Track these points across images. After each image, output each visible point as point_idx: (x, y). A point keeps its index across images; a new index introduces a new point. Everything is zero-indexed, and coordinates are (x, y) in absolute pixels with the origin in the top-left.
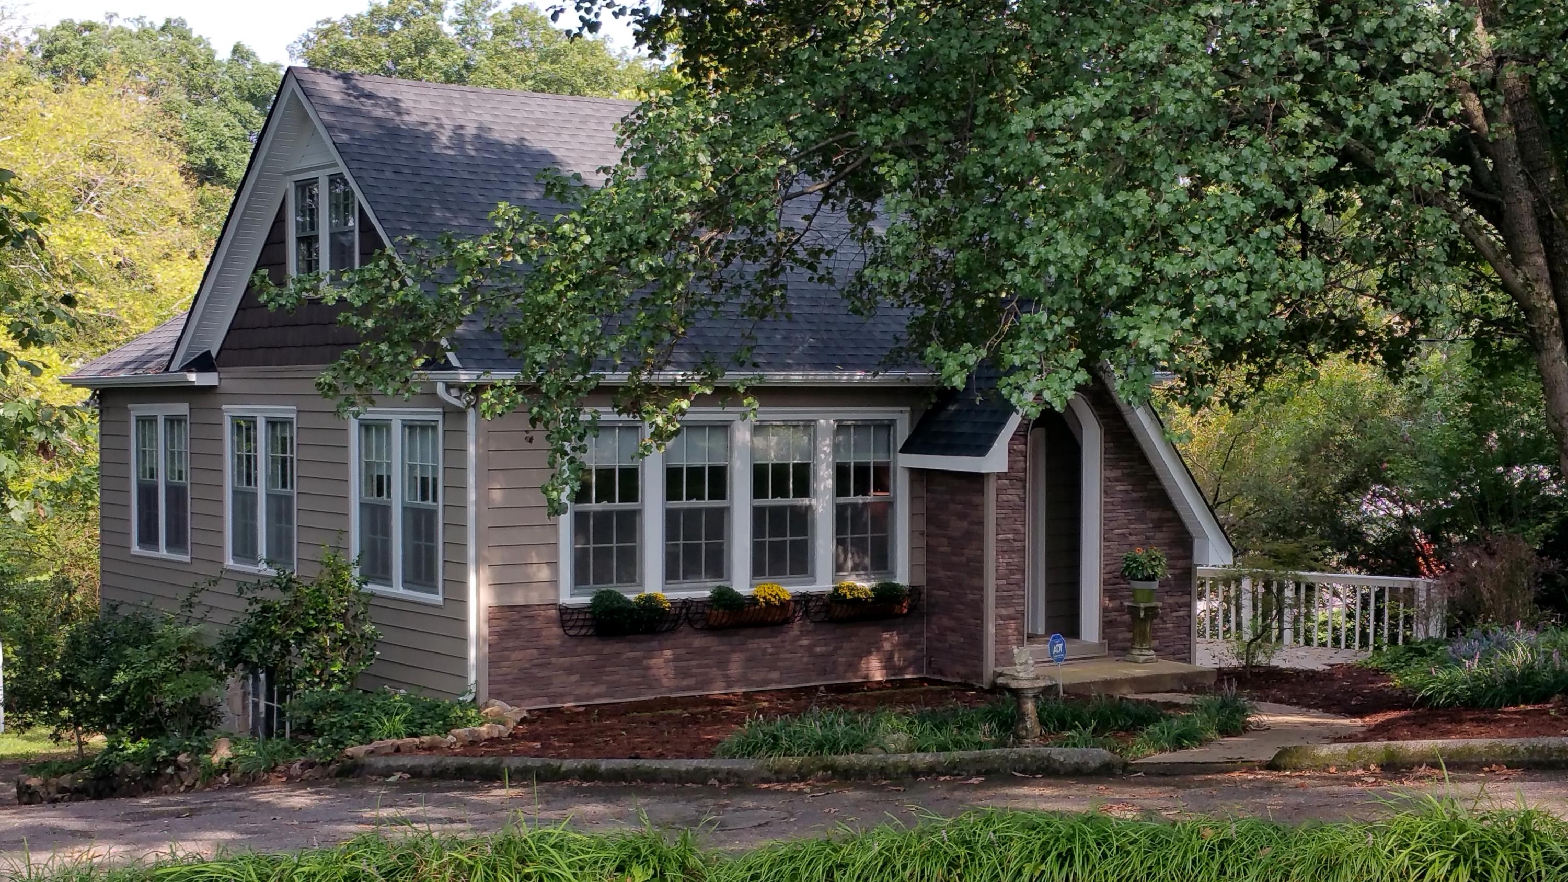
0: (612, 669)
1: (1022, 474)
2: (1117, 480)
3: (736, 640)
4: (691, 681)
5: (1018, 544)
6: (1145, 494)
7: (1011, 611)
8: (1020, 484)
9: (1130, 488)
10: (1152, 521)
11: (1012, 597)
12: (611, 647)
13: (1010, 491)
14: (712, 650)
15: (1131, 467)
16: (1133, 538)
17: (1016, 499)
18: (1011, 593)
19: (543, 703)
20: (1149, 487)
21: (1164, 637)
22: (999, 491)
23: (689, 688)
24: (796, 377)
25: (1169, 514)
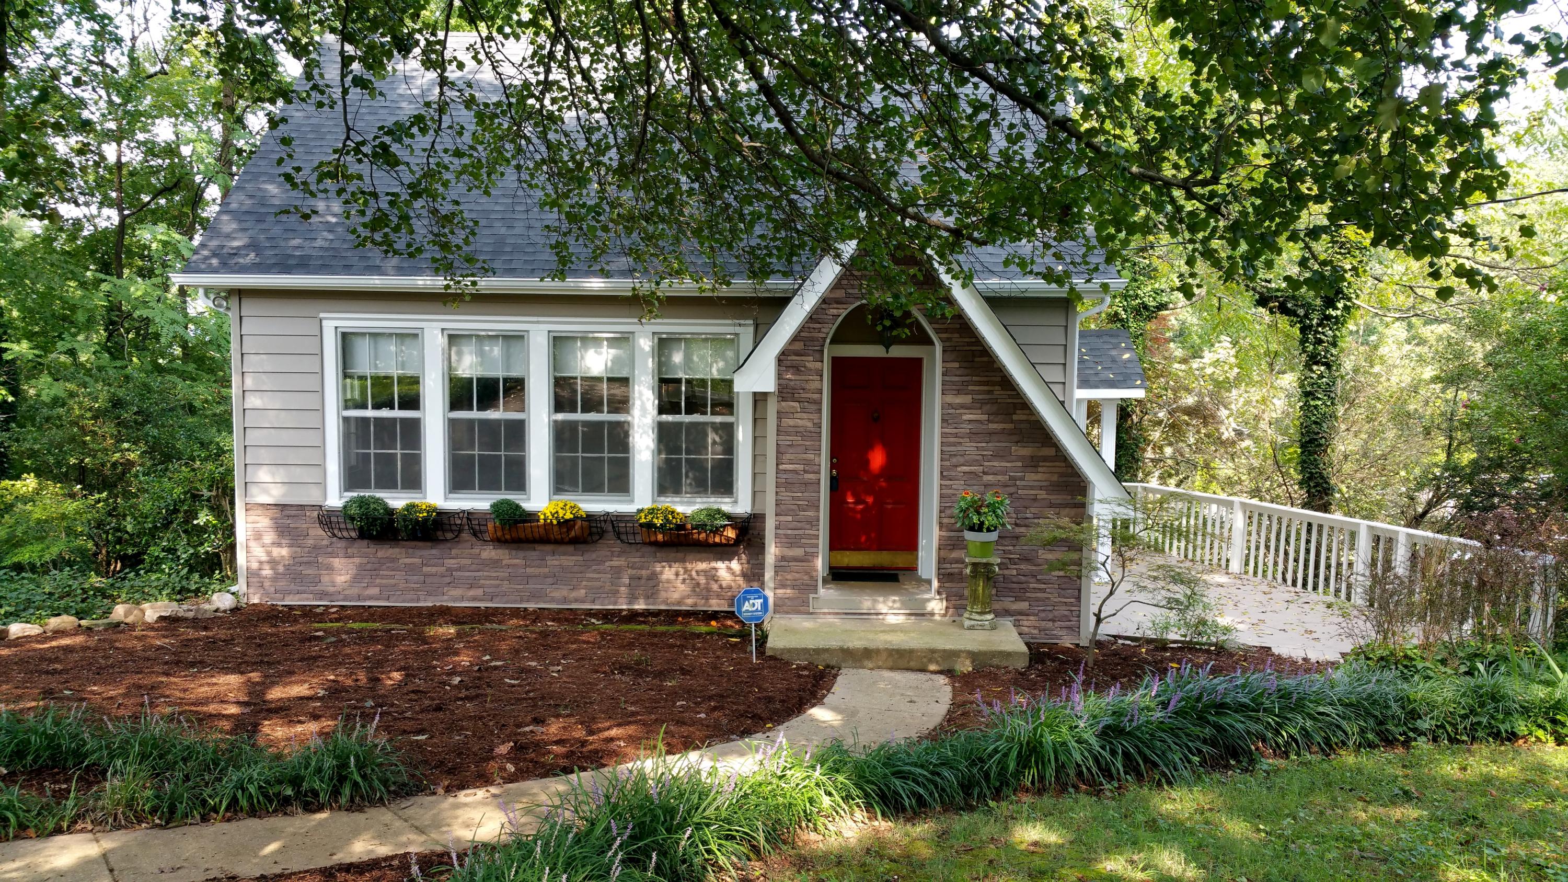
0: (385, 573)
1: (816, 396)
2: (963, 406)
3: (533, 554)
4: (480, 592)
5: (811, 476)
6: (1011, 426)
7: (799, 552)
8: (813, 407)
9: (985, 417)
10: (1021, 458)
11: (801, 537)
12: (386, 551)
13: (798, 415)
14: (504, 562)
15: (989, 392)
16: (990, 478)
17: (810, 424)
18: (801, 532)
19: (308, 599)
20: (1015, 417)
21: (1037, 600)
22: (780, 415)
23: (474, 599)
24: (595, 284)
25: (1051, 452)
